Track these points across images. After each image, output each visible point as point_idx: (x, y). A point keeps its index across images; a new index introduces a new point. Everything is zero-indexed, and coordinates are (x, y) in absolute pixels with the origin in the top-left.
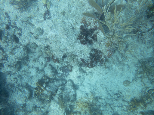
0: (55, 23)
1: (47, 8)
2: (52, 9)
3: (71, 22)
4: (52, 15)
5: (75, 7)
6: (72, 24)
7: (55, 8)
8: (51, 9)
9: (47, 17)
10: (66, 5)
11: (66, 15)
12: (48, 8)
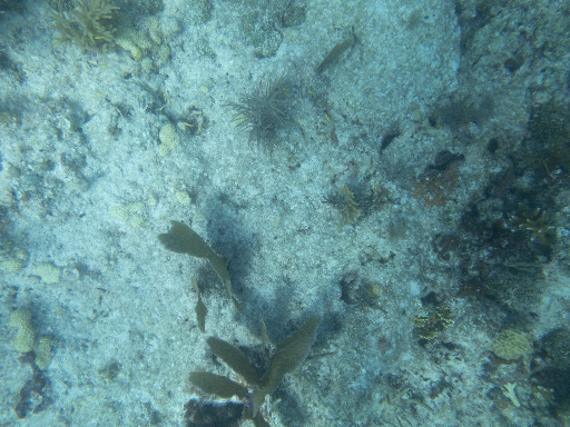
0: (73, 416)
1: (36, 368)
2: (60, 365)
3: (146, 396)
4: (59, 387)
5: (160, 337)
6: (148, 405)
7: (76, 355)
8: (54, 365)
9: (35, 400)
10: (124, 337)
11: (121, 375)
12: (42, 368)
